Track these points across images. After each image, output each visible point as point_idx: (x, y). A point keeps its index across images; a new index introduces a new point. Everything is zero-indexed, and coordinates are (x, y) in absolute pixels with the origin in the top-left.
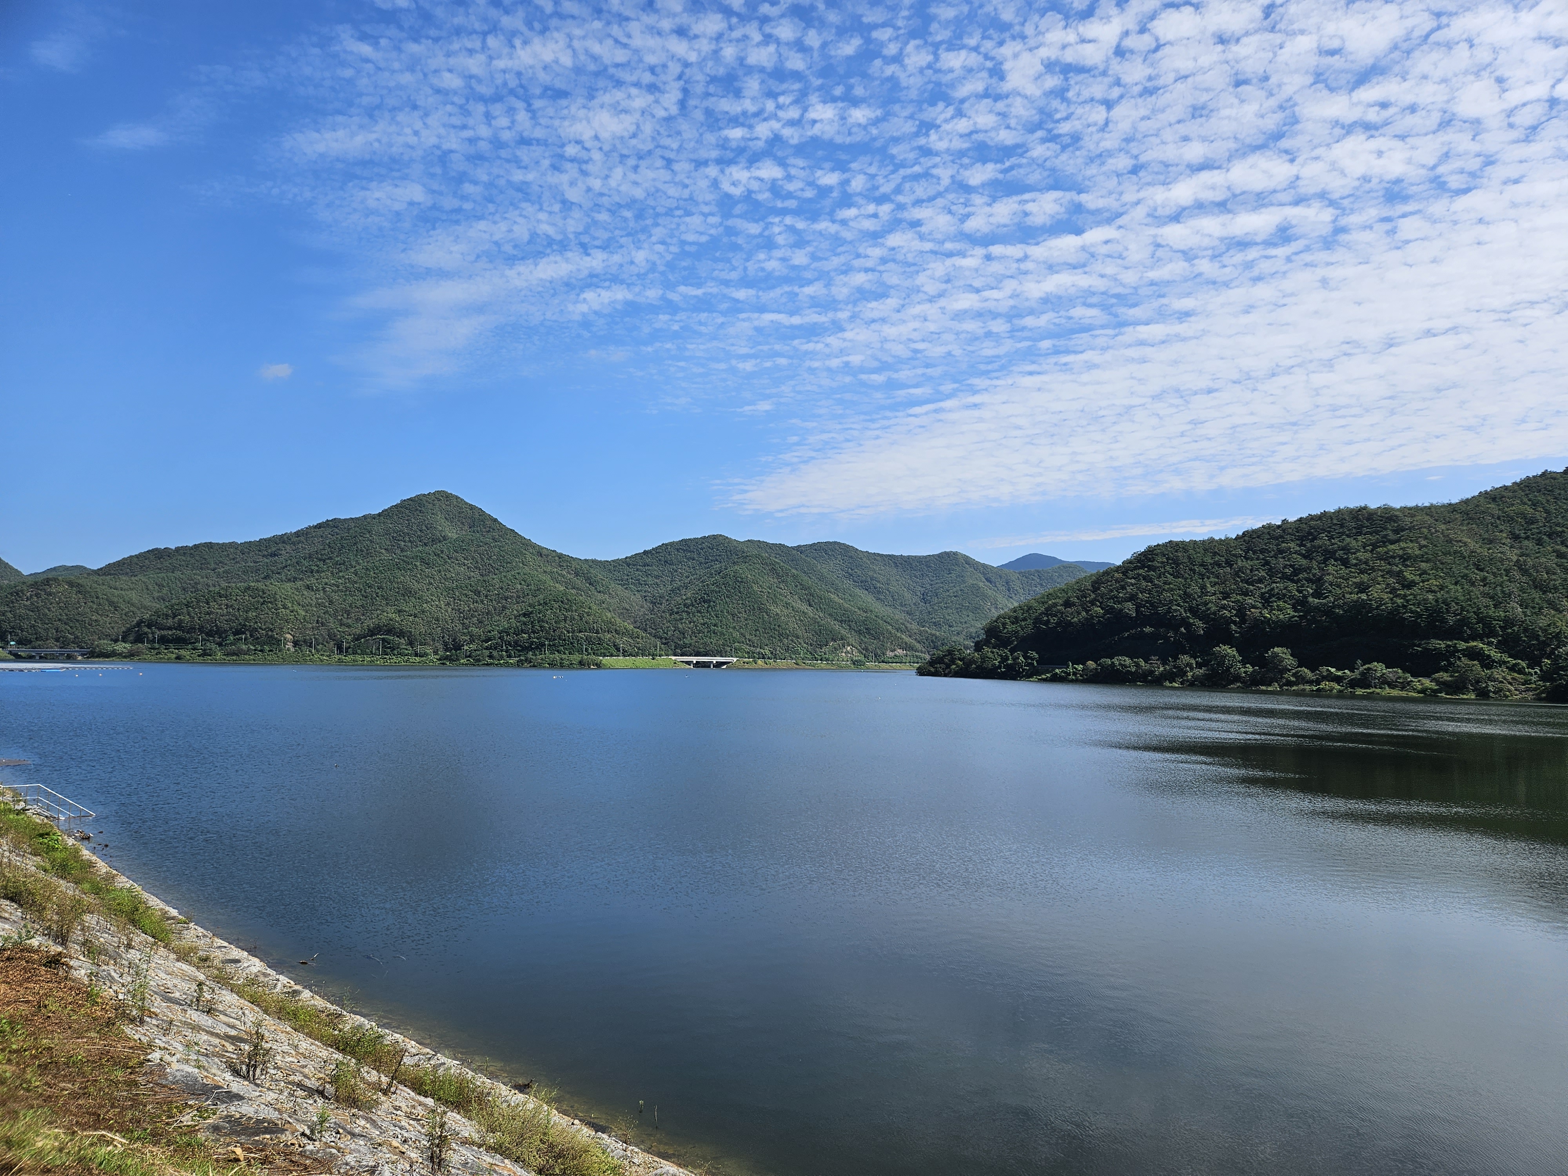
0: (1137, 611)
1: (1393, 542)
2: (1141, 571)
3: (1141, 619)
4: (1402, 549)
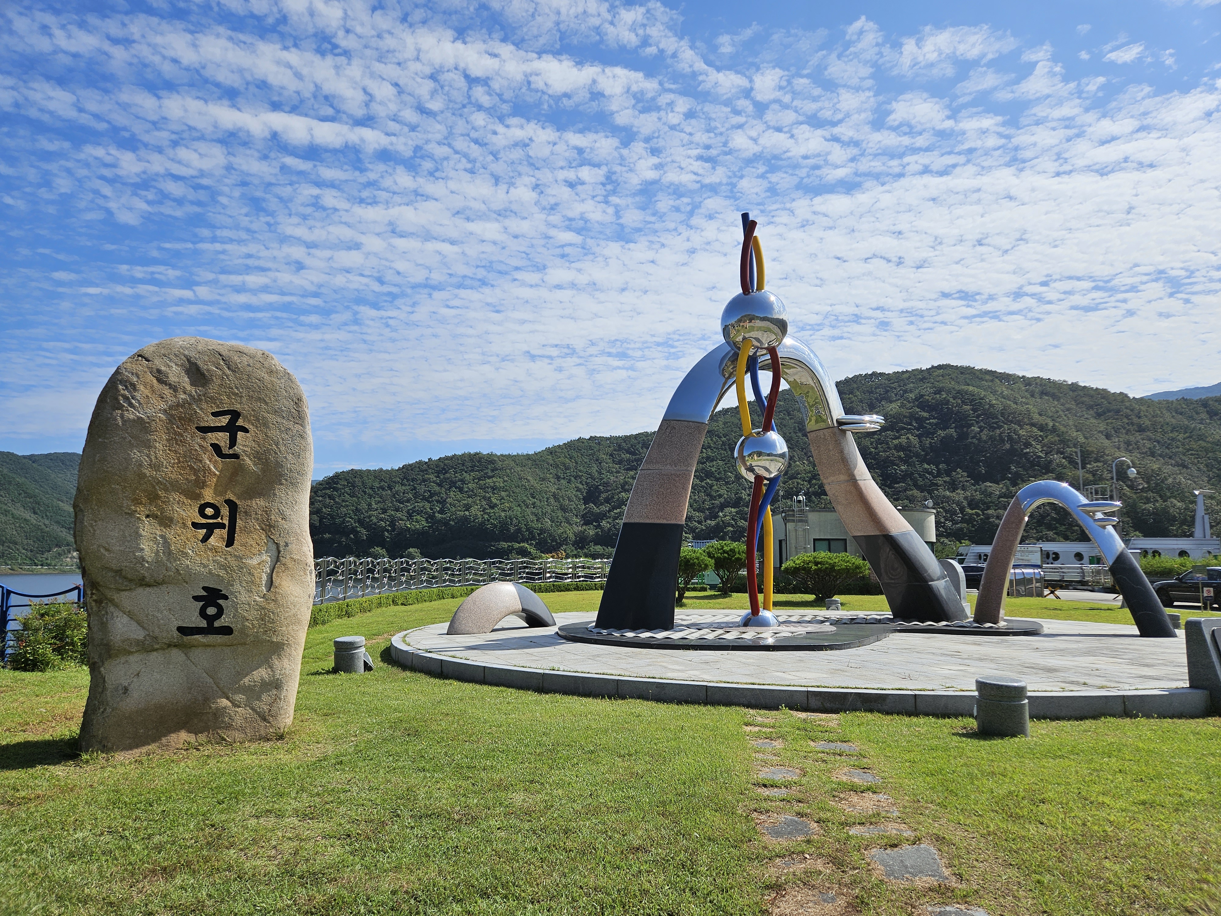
0: (320, 521)
1: (489, 477)
2: (328, 491)
4: (494, 482)
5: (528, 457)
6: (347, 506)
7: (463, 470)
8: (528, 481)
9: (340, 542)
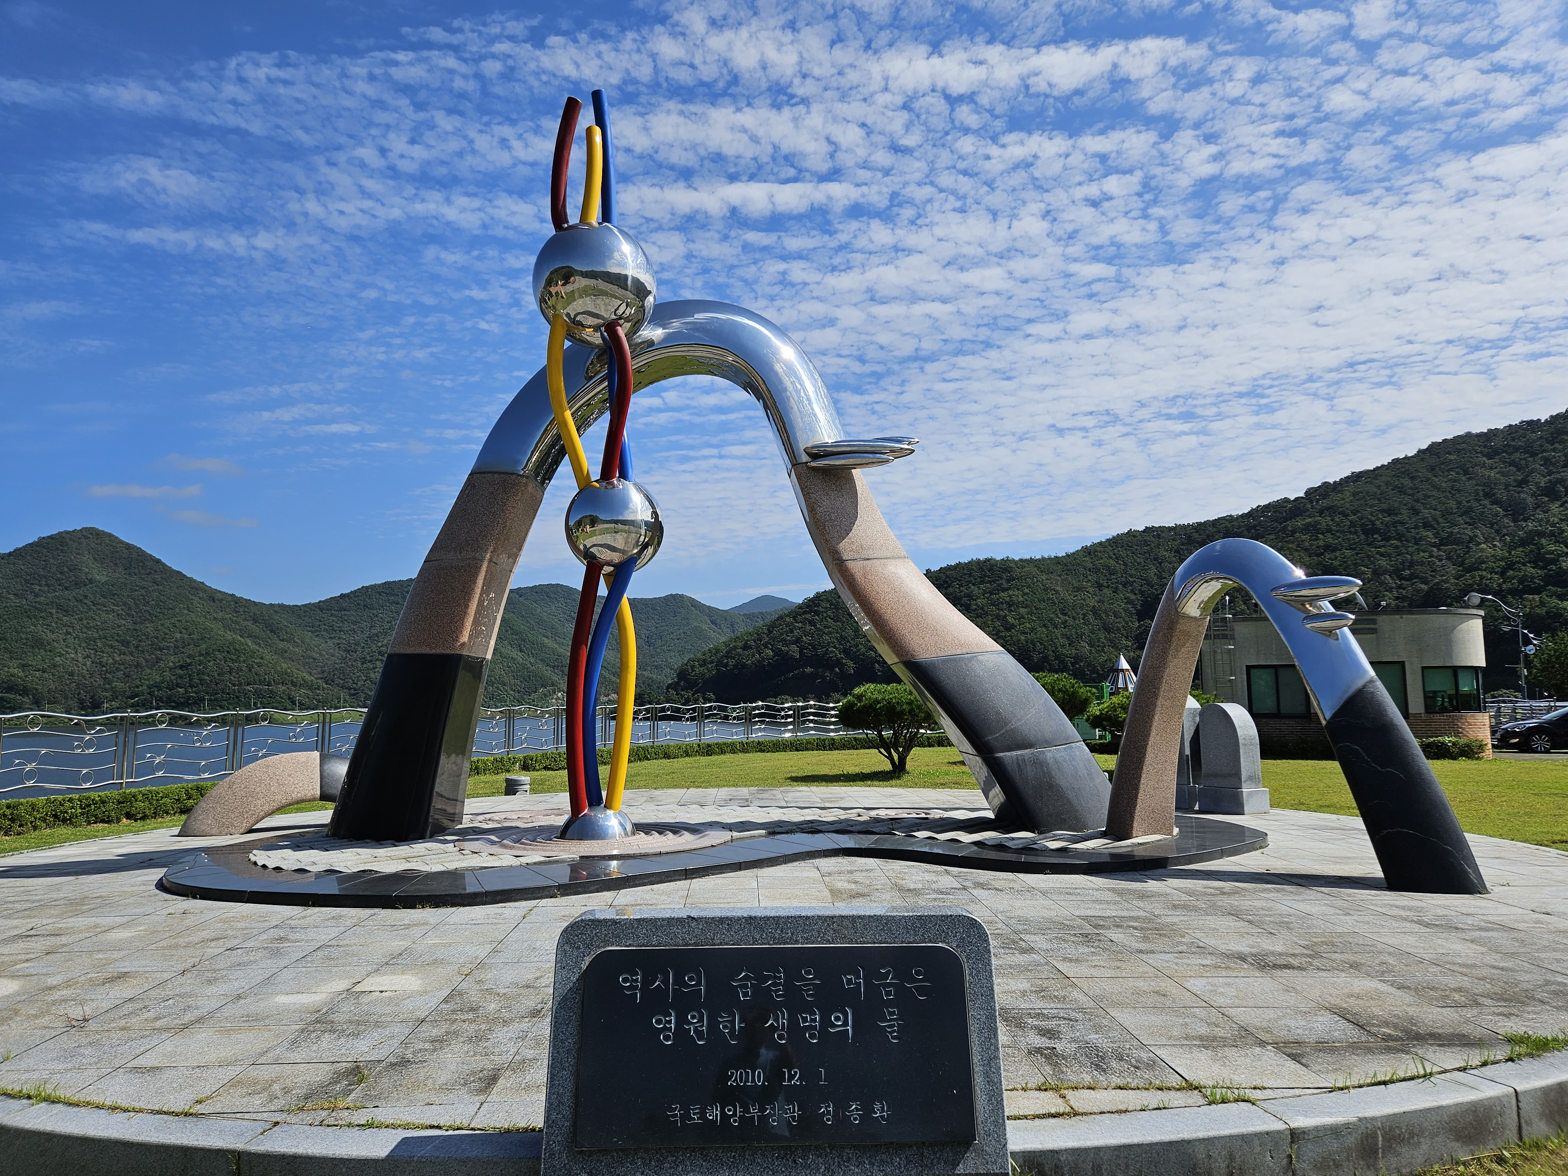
0: (801, 652)
1: (1004, 590)
2: (808, 616)
3: (804, 661)
4: (1010, 596)
5: (1057, 560)
6: (831, 633)
7: (970, 582)
8: (1057, 592)
9: (824, 678)
